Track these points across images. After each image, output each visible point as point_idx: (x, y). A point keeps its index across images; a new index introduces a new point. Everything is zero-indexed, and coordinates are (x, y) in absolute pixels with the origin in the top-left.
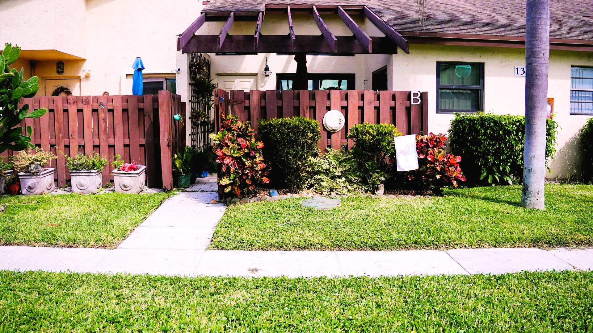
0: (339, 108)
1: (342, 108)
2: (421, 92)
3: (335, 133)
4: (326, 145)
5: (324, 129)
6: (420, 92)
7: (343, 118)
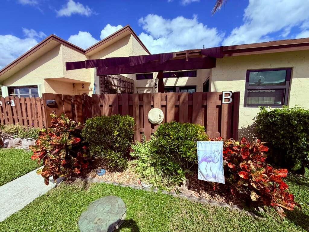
0: (160, 106)
1: (163, 106)
2: (233, 92)
3: (157, 125)
4: (150, 133)
5: (150, 122)
6: (231, 92)
7: (162, 115)
